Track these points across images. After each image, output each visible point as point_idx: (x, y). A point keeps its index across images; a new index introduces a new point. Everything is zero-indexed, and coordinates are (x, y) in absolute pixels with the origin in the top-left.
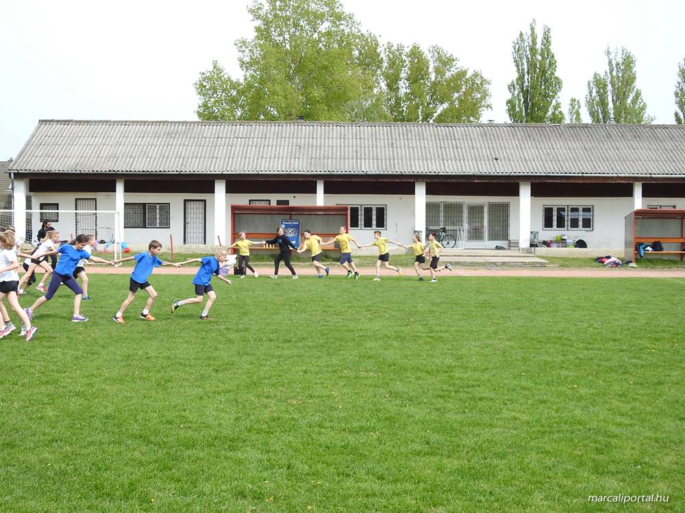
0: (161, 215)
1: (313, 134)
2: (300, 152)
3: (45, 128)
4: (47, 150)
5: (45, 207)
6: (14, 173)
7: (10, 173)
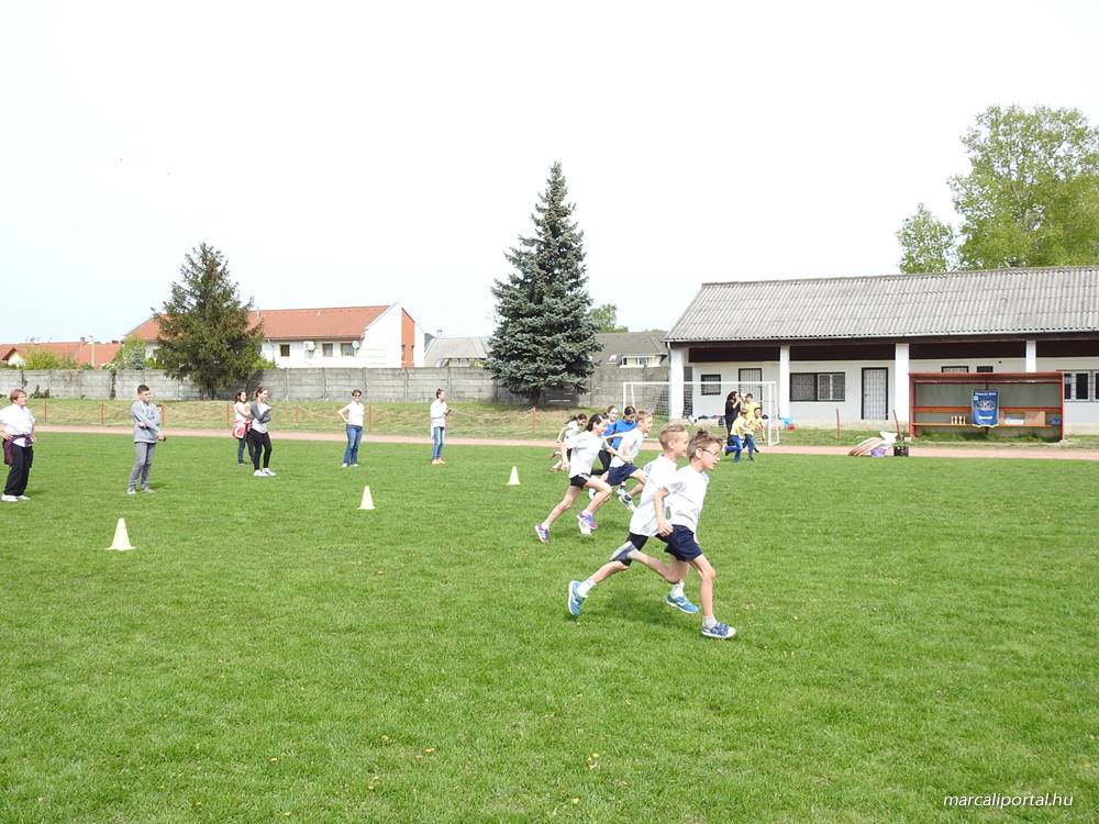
0: (834, 387)
1: (1025, 283)
2: (1005, 307)
3: (708, 291)
5: (707, 378)
6: (671, 343)
7: (666, 343)
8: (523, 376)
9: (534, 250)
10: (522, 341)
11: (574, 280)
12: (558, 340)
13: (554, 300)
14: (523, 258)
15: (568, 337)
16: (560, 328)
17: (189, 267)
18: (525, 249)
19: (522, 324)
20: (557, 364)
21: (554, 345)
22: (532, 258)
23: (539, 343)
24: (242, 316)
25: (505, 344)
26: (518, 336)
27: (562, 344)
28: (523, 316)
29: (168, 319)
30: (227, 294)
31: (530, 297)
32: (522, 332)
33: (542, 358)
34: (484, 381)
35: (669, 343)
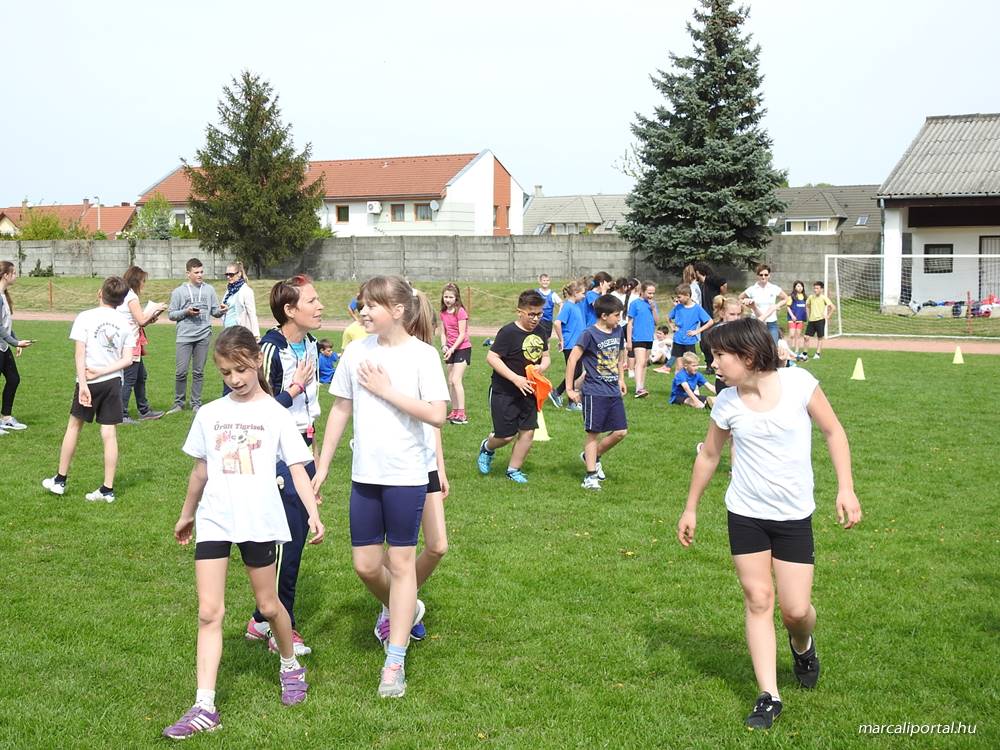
3: (935, 128)
4: (936, 163)
5: (932, 250)
6: (885, 200)
7: (879, 200)
8: (676, 246)
9: (690, 74)
10: (675, 199)
11: (746, 115)
12: (725, 196)
13: (720, 142)
14: (676, 85)
15: (738, 192)
16: (729, 179)
17: (229, 104)
18: (678, 72)
19: (674, 175)
20: (723, 229)
21: (719, 203)
22: (689, 85)
23: (698, 201)
24: (296, 168)
25: (651, 203)
26: (670, 191)
27: (731, 202)
28: (676, 164)
29: (203, 173)
30: (277, 140)
31: (686, 139)
32: (675, 186)
33: (702, 222)
34: (618, 254)
35: (882, 201)
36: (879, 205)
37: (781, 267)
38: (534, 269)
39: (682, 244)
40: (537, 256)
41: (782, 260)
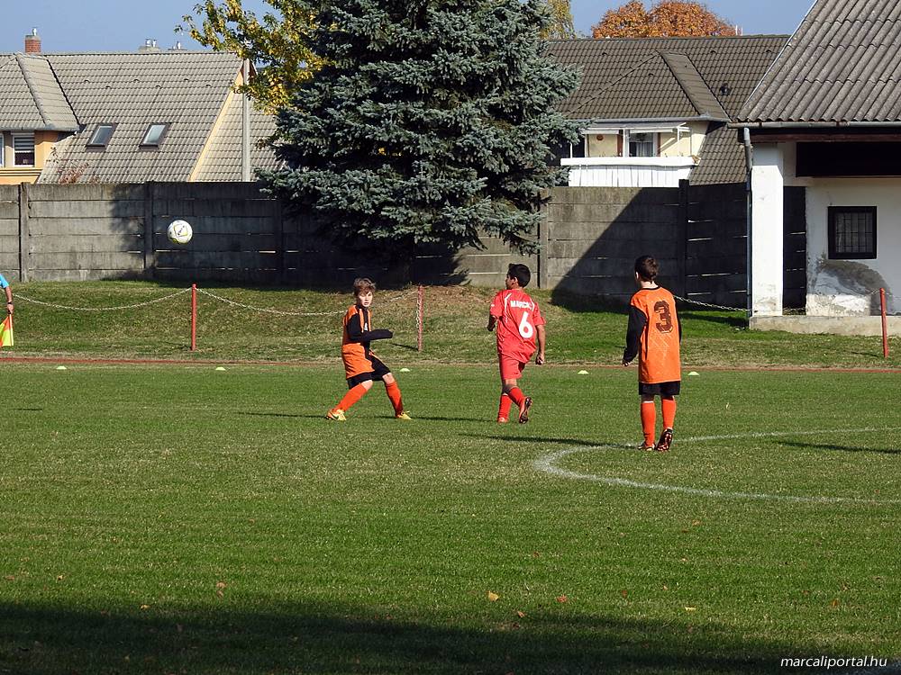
5: (841, 217)
6: (752, 131)
7: (741, 131)
8: (378, 208)
15: (492, 109)
16: (474, 86)
19: (372, 76)
20: (465, 176)
23: (419, 126)
25: (330, 128)
26: (367, 107)
28: (375, 57)
32: (376, 98)
33: (427, 164)
34: (249, 224)
35: (747, 132)
36: (741, 139)
37: (569, 248)
38: (73, 253)
39: (390, 204)
40: (79, 226)
41: (573, 235)
